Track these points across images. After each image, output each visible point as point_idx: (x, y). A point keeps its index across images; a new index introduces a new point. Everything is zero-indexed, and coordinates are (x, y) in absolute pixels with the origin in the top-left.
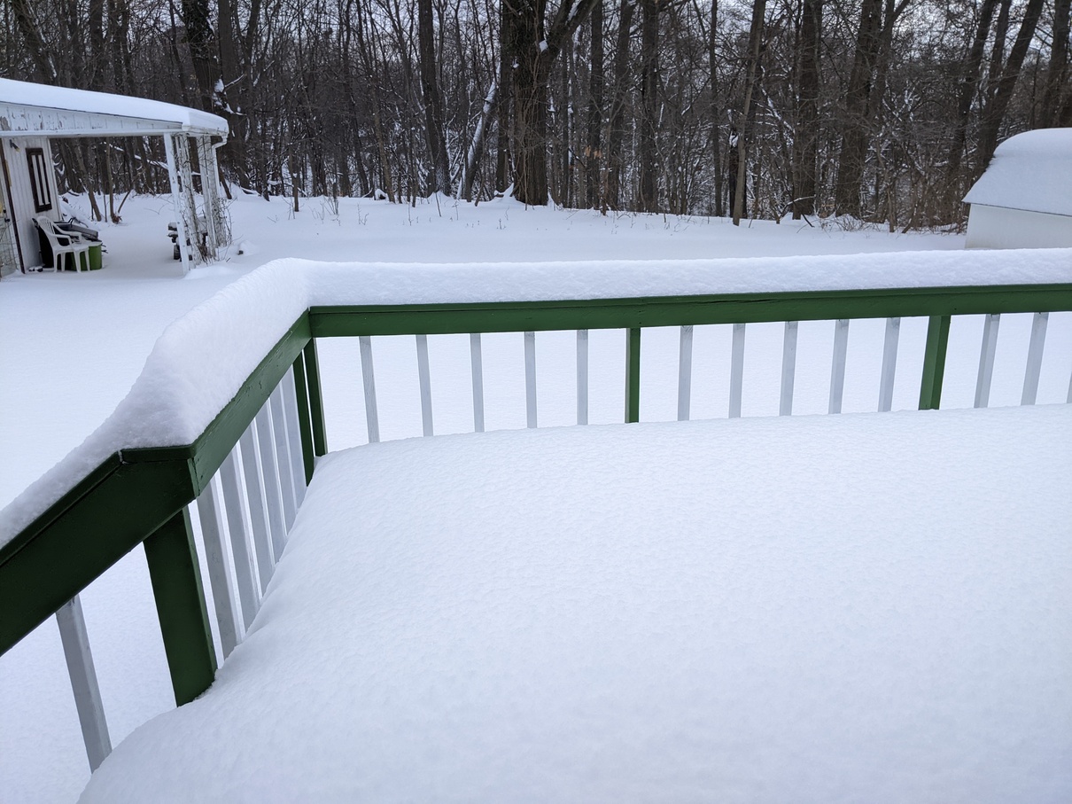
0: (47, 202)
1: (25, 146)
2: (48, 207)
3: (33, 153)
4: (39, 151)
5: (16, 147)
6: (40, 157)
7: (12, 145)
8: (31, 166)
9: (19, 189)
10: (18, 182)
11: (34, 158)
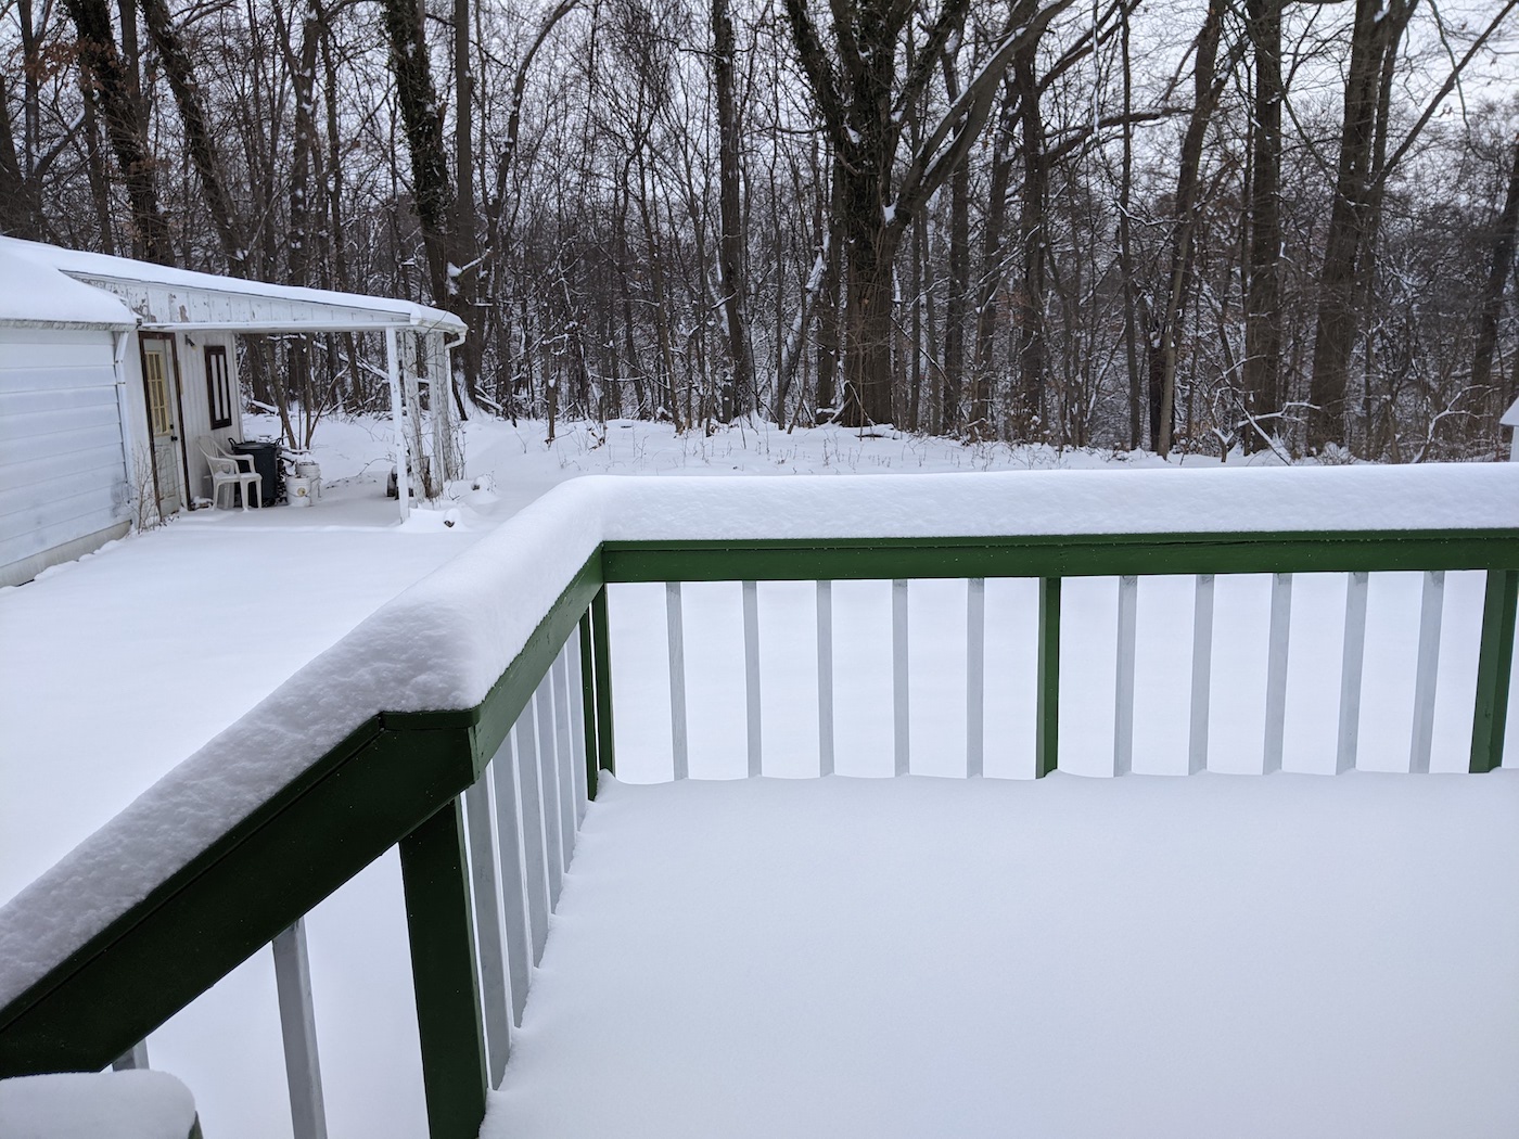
0: (226, 416)
1: (204, 343)
2: (227, 423)
3: (213, 351)
4: (220, 350)
5: (192, 344)
6: (221, 357)
7: (188, 341)
8: (209, 369)
9: (192, 399)
10: (192, 389)
11: (213, 358)
